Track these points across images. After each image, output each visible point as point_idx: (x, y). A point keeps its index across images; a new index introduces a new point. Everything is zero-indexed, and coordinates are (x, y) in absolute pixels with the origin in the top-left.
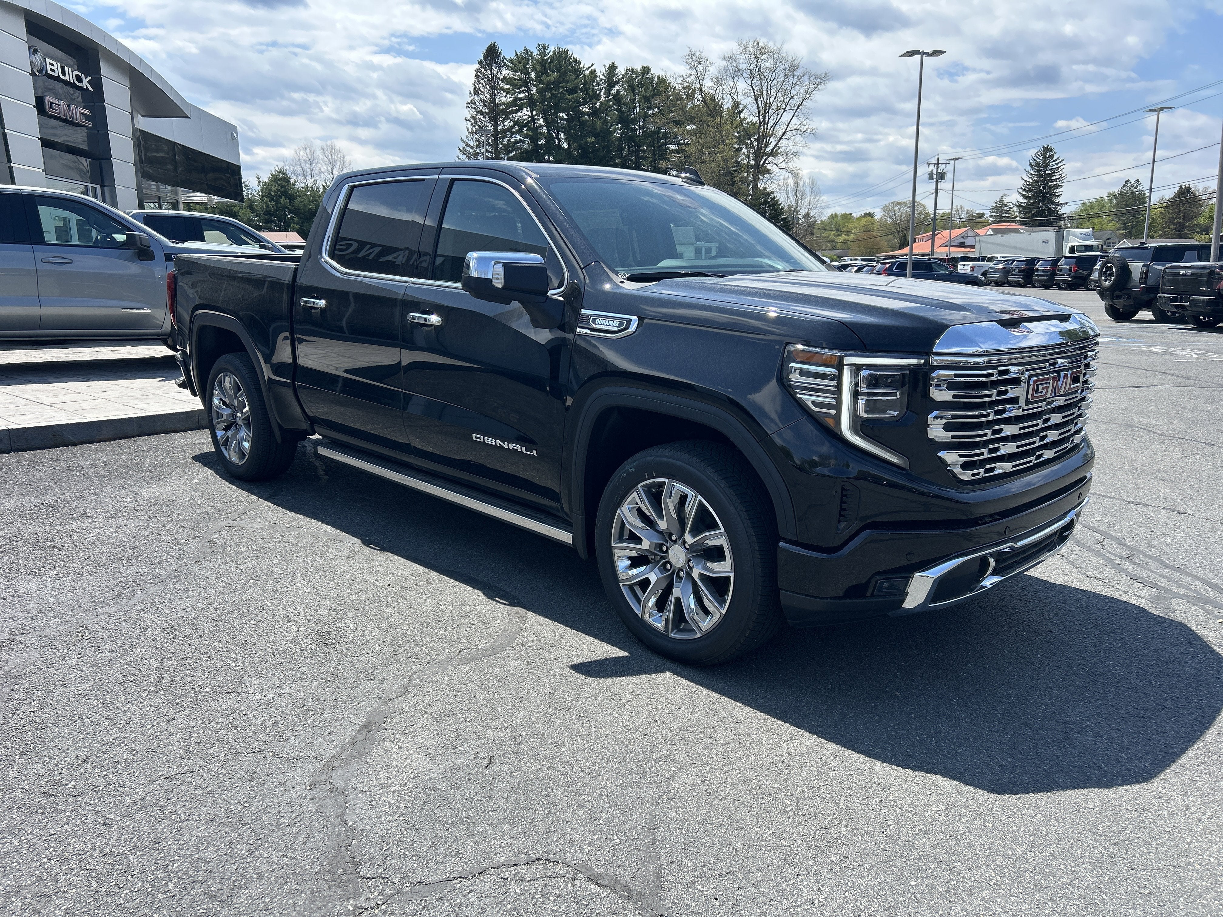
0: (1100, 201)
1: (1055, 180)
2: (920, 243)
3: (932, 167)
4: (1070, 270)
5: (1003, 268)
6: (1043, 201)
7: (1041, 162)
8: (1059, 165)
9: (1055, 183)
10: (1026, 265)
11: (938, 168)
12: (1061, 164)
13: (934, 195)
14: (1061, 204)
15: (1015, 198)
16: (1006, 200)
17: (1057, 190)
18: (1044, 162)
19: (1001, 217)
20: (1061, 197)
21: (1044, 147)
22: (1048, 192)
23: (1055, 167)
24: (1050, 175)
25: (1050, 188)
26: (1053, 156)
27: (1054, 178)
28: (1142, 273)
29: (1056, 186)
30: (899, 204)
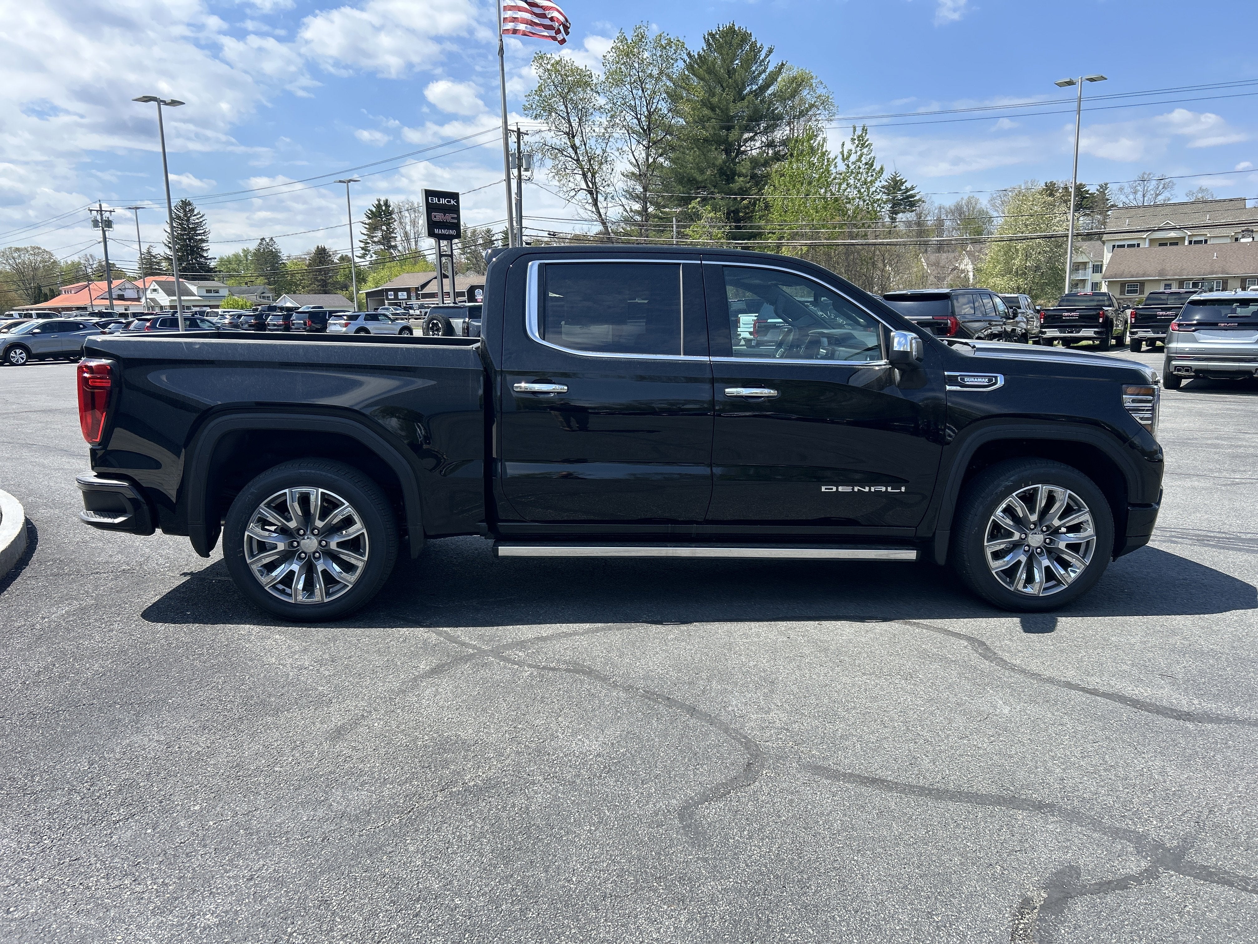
0: (236, 256)
1: (199, 234)
2: (67, 295)
3: (94, 213)
4: (305, 324)
5: (230, 323)
6: (192, 254)
7: (182, 215)
8: (201, 220)
9: (200, 237)
10: (255, 319)
11: (102, 215)
12: (203, 219)
13: (102, 244)
14: (210, 259)
15: (161, 250)
16: (154, 252)
17: (204, 245)
18: (185, 215)
19: (151, 268)
20: (209, 251)
21: (182, 201)
22: (195, 246)
23: (197, 221)
24: (194, 229)
25: (196, 241)
26: (193, 210)
27: (198, 232)
28: (463, 329)
29: (203, 241)
30: (17, 250)
